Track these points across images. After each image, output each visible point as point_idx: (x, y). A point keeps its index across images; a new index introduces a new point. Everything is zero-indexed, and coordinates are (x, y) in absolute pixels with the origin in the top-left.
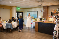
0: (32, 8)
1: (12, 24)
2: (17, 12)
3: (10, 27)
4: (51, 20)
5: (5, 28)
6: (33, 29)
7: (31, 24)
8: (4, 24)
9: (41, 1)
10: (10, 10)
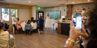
0: (54, 7)
3: (29, 28)
6: (55, 31)
7: (53, 25)
8: (23, 25)
10: (30, 9)
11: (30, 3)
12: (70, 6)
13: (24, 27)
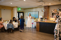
1: (13, 24)
2: (18, 12)
3: (11, 27)
4: (52, 19)
5: (6, 28)
7: (32, 23)
9: (42, 1)
10: (11, 10)
11: (11, 4)
12: (47, 7)
13: (6, 26)
